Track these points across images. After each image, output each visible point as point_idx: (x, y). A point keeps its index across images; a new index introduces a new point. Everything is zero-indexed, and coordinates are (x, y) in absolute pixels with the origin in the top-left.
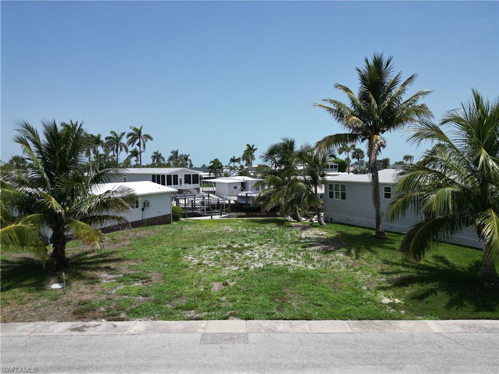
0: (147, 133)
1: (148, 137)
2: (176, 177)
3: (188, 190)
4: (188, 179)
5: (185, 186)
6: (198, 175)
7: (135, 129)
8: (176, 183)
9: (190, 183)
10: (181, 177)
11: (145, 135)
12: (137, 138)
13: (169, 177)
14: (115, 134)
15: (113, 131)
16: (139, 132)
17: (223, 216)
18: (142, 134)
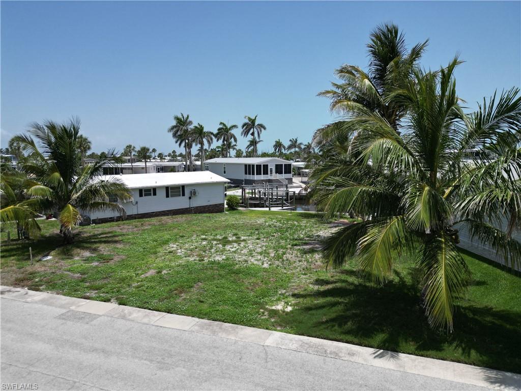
0: (260, 123)
1: (261, 126)
2: (266, 167)
3: (277, 181)
4: (279, 169)
5: (275, 176)
6: (291, 165)
7: (250, 119)
8: (266, 173)
9: (281, 173)
10: (272, 166)
11: (258, 125)
12: (251, 128)
13: (259, 166)
14: (224, 125)
15: (222, 122)
16: (253, 121)
17: (284, 208)
18: (256, 124)
